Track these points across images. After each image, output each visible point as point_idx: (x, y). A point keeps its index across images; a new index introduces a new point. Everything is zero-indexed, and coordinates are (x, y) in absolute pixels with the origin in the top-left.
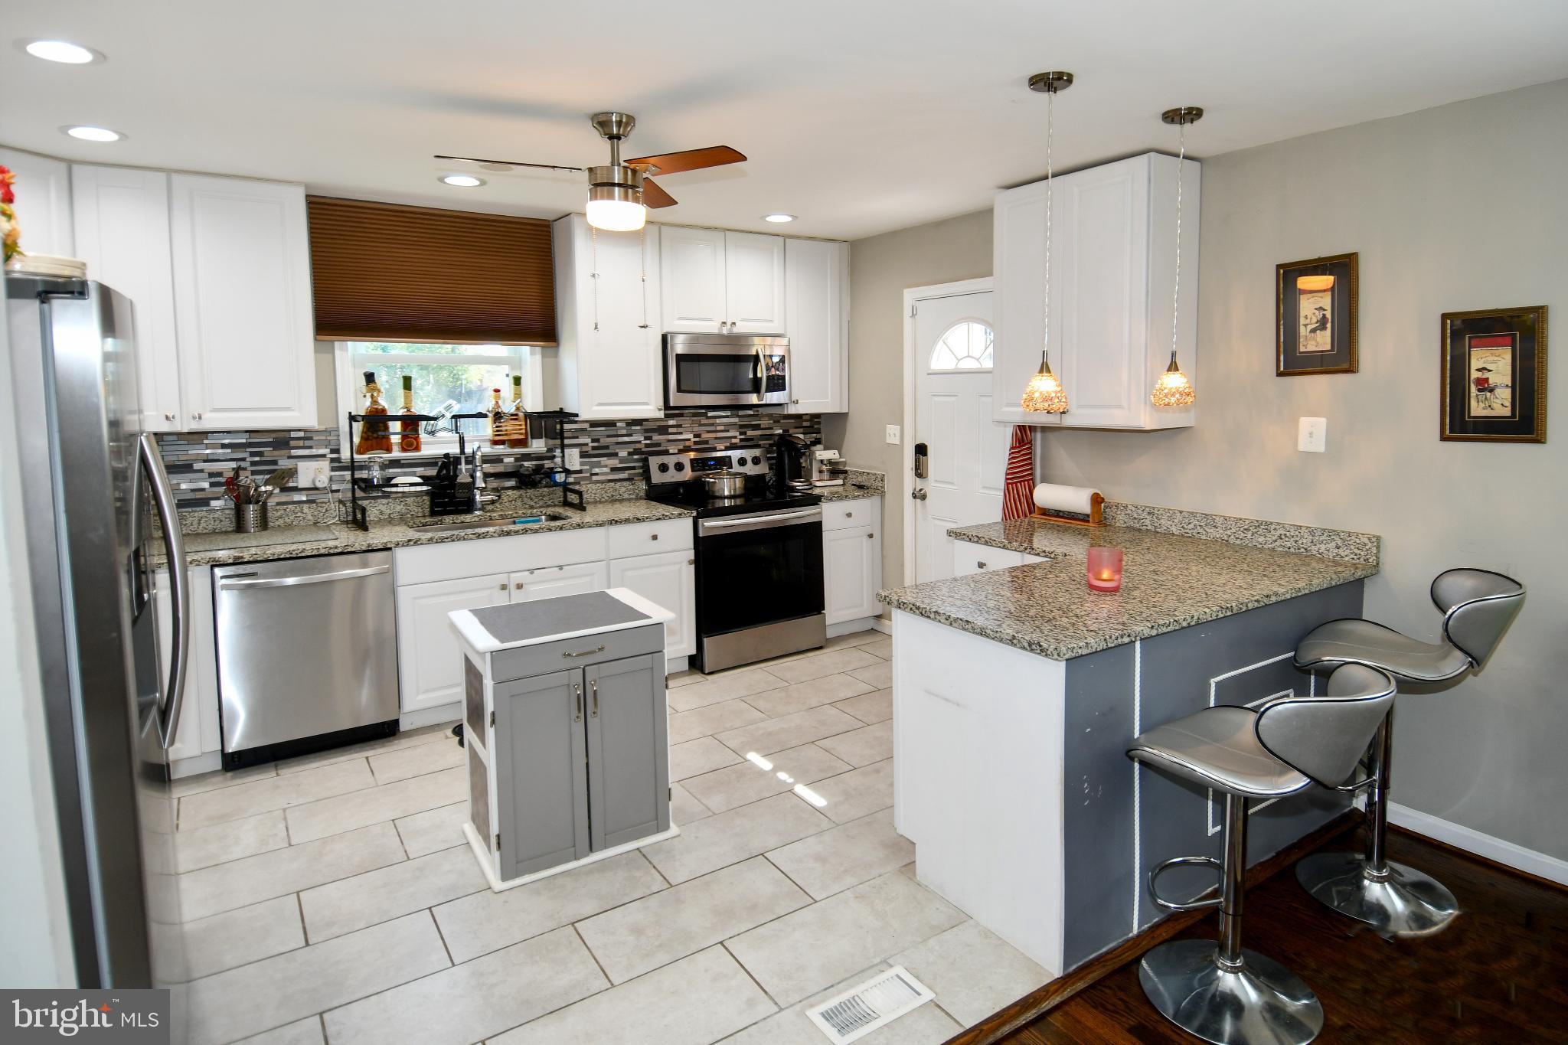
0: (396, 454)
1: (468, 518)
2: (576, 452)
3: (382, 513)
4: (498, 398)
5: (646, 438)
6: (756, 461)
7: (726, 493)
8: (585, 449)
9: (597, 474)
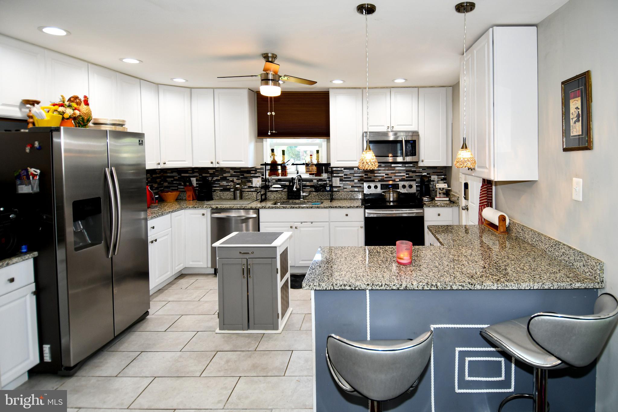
0: (280, 177)
1: (297, 201)
2: (338, 179)
3: (275, 197)
4: (311, 158)
5: (365, 175)
6: (411, 186)
7: (391, 200)
8: (342, 178)
9: (346, 188)
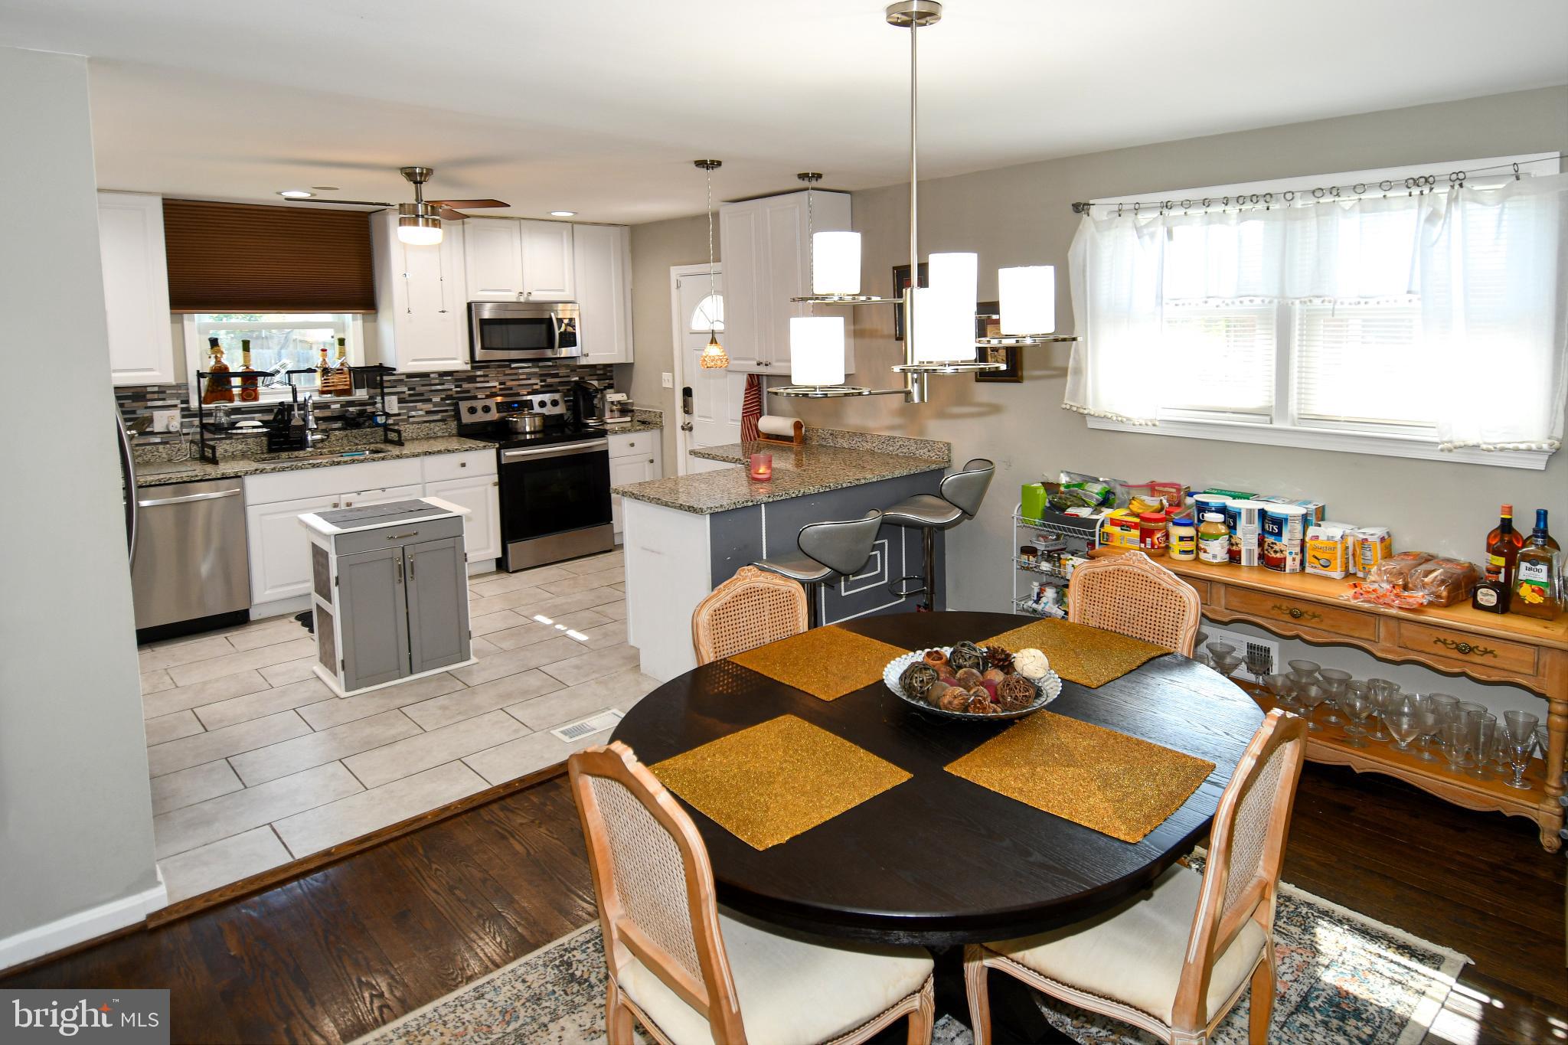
0: (237, 403)
1: (301, 453)
2: (394, 398)
3: (226, 451)
4: (324, 357)
5: (456, 387)
6: (555, 403)
7: (528, 429)
8: (402, 396)
9: (413, 417)
